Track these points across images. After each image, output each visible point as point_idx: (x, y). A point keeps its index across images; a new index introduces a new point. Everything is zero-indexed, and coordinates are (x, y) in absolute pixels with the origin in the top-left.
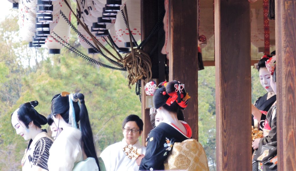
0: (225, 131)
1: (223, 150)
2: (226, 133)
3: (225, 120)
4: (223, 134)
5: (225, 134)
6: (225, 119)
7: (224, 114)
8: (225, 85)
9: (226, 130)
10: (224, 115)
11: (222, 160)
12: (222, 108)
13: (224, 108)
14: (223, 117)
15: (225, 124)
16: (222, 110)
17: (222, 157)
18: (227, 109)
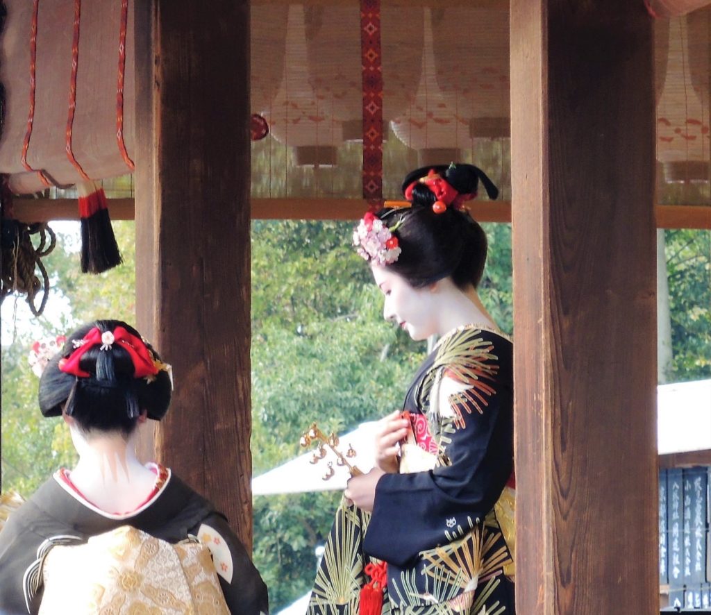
0: (565, 495)
1: (557, 563)
2: (569, 499)
3: (566, 454)
4: (556, 503)
5: (565, 504)
6: (563, 450)
7: (562, 429)
8: (566, 325)
9: (568, 489)
10: (562, 434)
11: (552, 601)
12: (554, 407)
13: (561, 408)
14: (558, 441)
15: (563, 467)
16: (554, 415)
17: (552, 588)
18: (570, 411)
